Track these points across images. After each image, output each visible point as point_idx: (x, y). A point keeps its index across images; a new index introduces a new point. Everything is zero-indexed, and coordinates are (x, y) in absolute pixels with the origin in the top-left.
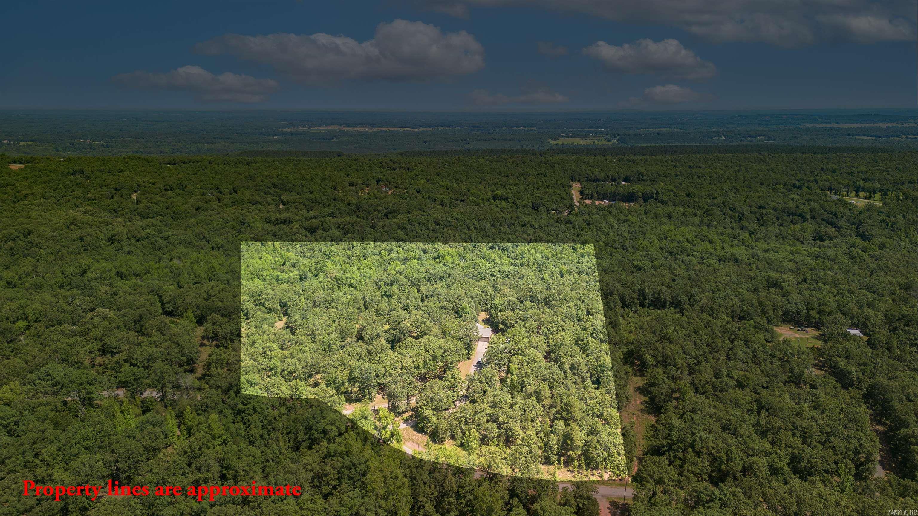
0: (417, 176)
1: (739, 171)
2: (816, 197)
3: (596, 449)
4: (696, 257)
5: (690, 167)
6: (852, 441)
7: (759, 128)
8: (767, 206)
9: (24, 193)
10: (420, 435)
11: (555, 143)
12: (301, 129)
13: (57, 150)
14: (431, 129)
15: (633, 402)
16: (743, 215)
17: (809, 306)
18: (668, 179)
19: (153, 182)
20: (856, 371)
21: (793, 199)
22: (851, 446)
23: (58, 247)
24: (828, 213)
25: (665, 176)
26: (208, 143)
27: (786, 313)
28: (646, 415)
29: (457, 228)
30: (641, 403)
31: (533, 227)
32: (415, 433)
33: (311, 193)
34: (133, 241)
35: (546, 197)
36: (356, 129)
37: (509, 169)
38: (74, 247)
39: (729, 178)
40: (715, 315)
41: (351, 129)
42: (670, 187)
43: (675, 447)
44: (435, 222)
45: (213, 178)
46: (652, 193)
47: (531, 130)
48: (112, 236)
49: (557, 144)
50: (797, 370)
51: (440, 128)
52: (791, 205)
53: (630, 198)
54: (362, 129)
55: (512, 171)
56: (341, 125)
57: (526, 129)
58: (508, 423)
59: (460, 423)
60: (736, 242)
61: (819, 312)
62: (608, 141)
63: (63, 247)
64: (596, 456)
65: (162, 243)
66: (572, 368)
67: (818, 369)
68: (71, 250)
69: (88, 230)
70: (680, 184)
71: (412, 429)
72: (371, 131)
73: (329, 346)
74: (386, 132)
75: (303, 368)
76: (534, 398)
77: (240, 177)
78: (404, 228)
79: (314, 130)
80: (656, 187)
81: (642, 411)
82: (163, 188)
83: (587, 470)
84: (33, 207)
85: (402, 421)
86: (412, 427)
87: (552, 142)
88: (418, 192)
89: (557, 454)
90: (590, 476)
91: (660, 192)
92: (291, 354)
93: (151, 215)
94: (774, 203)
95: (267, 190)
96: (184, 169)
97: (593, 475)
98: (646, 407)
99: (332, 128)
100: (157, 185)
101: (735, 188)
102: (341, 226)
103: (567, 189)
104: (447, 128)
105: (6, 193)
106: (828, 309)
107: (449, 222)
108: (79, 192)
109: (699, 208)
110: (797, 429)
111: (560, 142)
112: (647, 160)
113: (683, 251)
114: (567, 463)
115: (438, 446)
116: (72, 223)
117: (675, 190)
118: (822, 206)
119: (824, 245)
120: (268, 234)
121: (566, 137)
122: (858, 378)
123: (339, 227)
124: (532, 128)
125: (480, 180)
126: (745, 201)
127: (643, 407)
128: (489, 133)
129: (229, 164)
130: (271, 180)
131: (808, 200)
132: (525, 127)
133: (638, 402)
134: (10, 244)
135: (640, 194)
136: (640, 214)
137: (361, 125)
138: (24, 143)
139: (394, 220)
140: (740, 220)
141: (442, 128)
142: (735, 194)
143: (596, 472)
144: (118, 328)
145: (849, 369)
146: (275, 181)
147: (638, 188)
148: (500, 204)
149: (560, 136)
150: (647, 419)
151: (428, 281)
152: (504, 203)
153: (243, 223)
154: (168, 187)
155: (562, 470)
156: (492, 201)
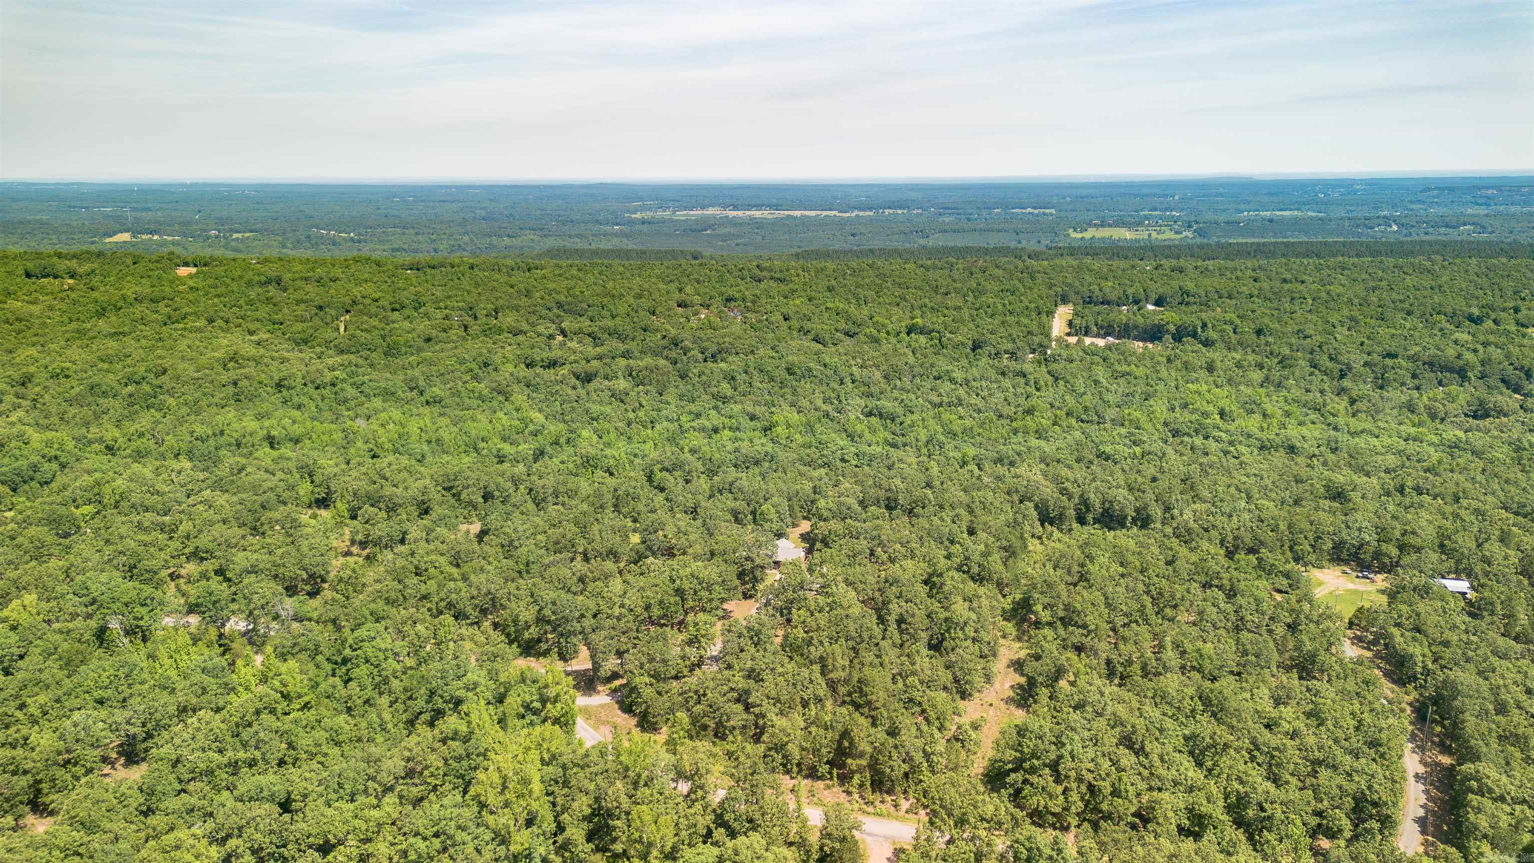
0: (794, 291)
1: (1374, 289)
2: (1503, 339)
3: (890, 757)
4: (1217, 440)
5: (1285, 281)
6: (1356, 779)
7: (1470, 211)
8: (1401, 352)
9: (183, 311)
10: (626, 716)
11: (1079, 236)
12: (660, 214)
13: (284, 247)
14: (871, 213)
15: (997, 685)
16: (1350, 369)
17: (1383, 535)
18: (1234, 302)
19: (377, 296)
20: (1424, 656)
21: (1456, 342)
22: (1350, 787)
23: (196, 395)
24: (1515, 369)
25: (1230, 297)
26: (509, 236)
27: (1338, 546)
28: (1012, 708)
29: (821, 381)
30: (1012, 687)
31: (952, 380)
32: (619, 712)
33: (613, 317)
34: (310, 389)
35: (1002, 329)
36: (748, 213)
37: (954, 281)
38: (222, 395)
39: (1350, 301)
40: (1194, 544)
41: (740, 213)
42: (1230, 316)
43: (1027, 765)
44: (788, 369)
45: (469, 292)
46: (1195, 327)
47: (1044, 214)
48: (280, 380)
49: (1082, 238)
50: (1308, 646)
51: (887, 211)
52: (1451, 352)
53: (1154, 334)
54: (757, 214)
55: (959, 285)
56: (725, 207)
57: (1036, 211)
58: (761, 705)
59: (687, 702)
60: (1313, 416)
61: (1401, 547)
62: (1177, 233)
63: (205, 395)
64: (888, 770)
65: (351, 392)
66: (900, 621)
67: (1364, 648)
68: (216, 400)
69: (250, 370)
70: (1253, 311)
71: (617, 706)
72: (771, 217)
73: (528, 565)
74: (795, 218)
75: (472, 598)
76: (817, 668)
77: (512, 290)
78: (733, 378)
79: (681, 215)
80: (1203, 315)
81: (1009, 701)
82: (388, 307)
83: (873, 792)
84: (186, 333)
85: (608, 692)
86: (617, 702)
87: (1074, 235)
88: (786, 319)
89: (828, 762)
90: (877, 803)
91: (1210, 325)
92: (463, 575)
93: (353, 349)
94: (1417, 349)
95: (544, 312)
96: (429, 277)
97: (882, 802)
98: (1018, 694)
99: (710, 211)
100: (381, 303)
101: (1352, 319)
102: (634, 373)
103: (1044, 317)
104: (900, 212)
105: (157, 312)
106: (1418, 542)
107: (810, 370)
108: (263, 312)
109: (1272, 354)
110: (1258, 749)
111: (1088, 235)
112: (1206, 269)
113: (1201, 430)
114: (844, 779)
115: (646, 736)
116: (231, 359)
117: (1238, 322)
118: (1508, 356)
119: (1478, 426)
120: (519, 382)
121: (1103, 226)
122: (1424, 667)
123: (630, 375)
124: (1047, 211)
125: (898, 299)
126: (1362, 344)
127: (1011, 694)
128: (969, 220)
129: (499, 270)
130: (558, 297)
131: (1485, 344)
132: (1035, 208)
133: (1007, 685)
134: (131, 388)
135: (1172, 328)
136: (1159, 363)
137: (758, 207)
138: (239, 235)
139: (723, 365)
140: (1342, 376)
141: (891, 211)
142: (1349, 329)
143: (888, 798)
144: (224, 522)
145: (1411, 650)
146: (562, 298)
147: (1170, 317)
148: (916, 341)
149: (1090, 224)
150: (1011, 714)
151: (735, 466)
152: (923, 339)
153: (486, 365)
154: (397, 306)
155: (834, 790)
156: (903, 335)
